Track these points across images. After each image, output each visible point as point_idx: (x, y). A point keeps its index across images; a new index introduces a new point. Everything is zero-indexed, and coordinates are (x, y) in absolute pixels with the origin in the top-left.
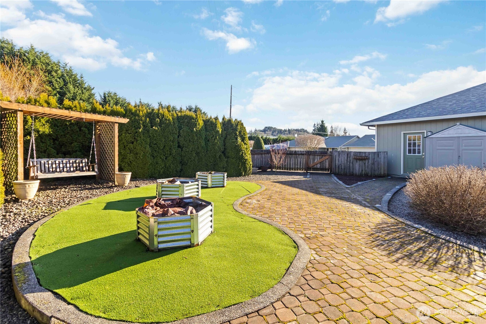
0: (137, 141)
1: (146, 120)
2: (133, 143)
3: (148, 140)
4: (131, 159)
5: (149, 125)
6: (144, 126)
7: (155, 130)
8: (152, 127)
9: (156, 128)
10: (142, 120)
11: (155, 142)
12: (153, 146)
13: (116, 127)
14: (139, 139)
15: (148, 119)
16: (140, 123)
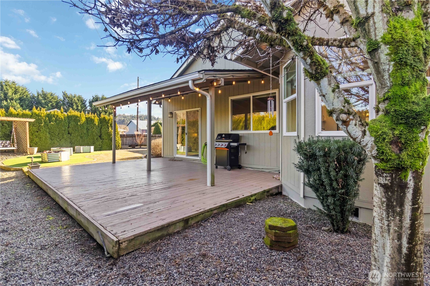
0: (40, 131)
1: (46, 118)
2: (37, 132)
3: (48, 130)
4: (37, 141)
5: (48, 121)
6: (45, 122)
7: (52, 124)
8: (50, 123)
9: (53, 123)
10: (43, 119)
11: (52, 131)
12: (51, 133)
13: (27, 124)
14: (41, 129)
15: (47, 118)
16: (42, 121)
